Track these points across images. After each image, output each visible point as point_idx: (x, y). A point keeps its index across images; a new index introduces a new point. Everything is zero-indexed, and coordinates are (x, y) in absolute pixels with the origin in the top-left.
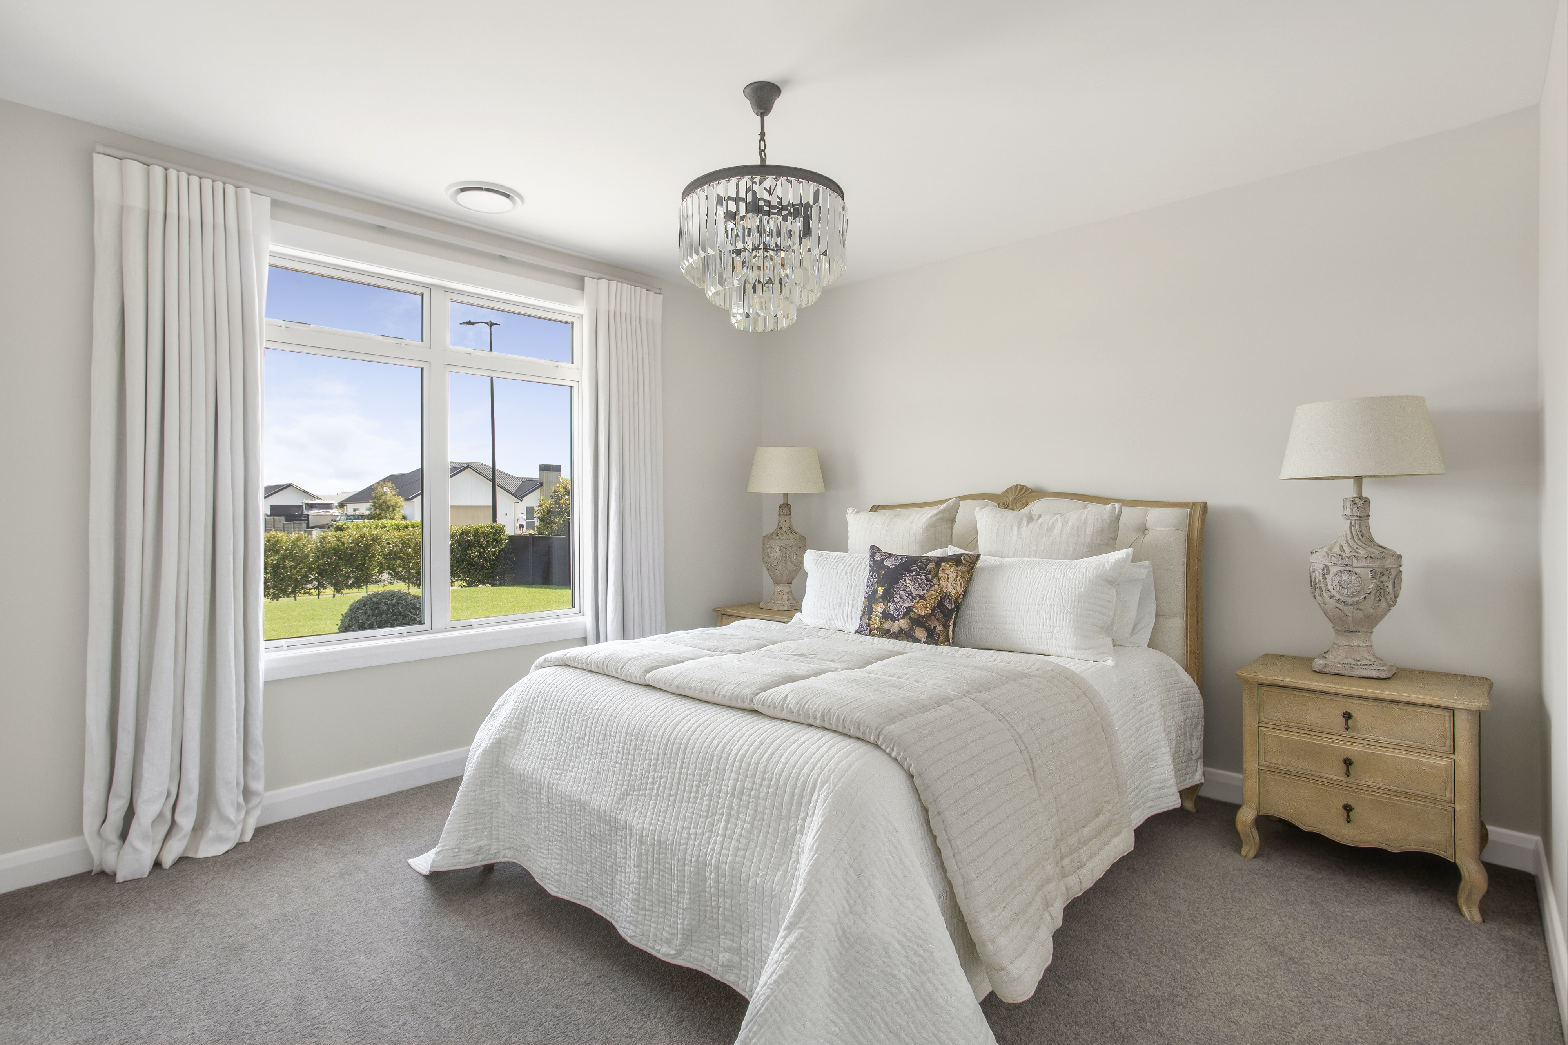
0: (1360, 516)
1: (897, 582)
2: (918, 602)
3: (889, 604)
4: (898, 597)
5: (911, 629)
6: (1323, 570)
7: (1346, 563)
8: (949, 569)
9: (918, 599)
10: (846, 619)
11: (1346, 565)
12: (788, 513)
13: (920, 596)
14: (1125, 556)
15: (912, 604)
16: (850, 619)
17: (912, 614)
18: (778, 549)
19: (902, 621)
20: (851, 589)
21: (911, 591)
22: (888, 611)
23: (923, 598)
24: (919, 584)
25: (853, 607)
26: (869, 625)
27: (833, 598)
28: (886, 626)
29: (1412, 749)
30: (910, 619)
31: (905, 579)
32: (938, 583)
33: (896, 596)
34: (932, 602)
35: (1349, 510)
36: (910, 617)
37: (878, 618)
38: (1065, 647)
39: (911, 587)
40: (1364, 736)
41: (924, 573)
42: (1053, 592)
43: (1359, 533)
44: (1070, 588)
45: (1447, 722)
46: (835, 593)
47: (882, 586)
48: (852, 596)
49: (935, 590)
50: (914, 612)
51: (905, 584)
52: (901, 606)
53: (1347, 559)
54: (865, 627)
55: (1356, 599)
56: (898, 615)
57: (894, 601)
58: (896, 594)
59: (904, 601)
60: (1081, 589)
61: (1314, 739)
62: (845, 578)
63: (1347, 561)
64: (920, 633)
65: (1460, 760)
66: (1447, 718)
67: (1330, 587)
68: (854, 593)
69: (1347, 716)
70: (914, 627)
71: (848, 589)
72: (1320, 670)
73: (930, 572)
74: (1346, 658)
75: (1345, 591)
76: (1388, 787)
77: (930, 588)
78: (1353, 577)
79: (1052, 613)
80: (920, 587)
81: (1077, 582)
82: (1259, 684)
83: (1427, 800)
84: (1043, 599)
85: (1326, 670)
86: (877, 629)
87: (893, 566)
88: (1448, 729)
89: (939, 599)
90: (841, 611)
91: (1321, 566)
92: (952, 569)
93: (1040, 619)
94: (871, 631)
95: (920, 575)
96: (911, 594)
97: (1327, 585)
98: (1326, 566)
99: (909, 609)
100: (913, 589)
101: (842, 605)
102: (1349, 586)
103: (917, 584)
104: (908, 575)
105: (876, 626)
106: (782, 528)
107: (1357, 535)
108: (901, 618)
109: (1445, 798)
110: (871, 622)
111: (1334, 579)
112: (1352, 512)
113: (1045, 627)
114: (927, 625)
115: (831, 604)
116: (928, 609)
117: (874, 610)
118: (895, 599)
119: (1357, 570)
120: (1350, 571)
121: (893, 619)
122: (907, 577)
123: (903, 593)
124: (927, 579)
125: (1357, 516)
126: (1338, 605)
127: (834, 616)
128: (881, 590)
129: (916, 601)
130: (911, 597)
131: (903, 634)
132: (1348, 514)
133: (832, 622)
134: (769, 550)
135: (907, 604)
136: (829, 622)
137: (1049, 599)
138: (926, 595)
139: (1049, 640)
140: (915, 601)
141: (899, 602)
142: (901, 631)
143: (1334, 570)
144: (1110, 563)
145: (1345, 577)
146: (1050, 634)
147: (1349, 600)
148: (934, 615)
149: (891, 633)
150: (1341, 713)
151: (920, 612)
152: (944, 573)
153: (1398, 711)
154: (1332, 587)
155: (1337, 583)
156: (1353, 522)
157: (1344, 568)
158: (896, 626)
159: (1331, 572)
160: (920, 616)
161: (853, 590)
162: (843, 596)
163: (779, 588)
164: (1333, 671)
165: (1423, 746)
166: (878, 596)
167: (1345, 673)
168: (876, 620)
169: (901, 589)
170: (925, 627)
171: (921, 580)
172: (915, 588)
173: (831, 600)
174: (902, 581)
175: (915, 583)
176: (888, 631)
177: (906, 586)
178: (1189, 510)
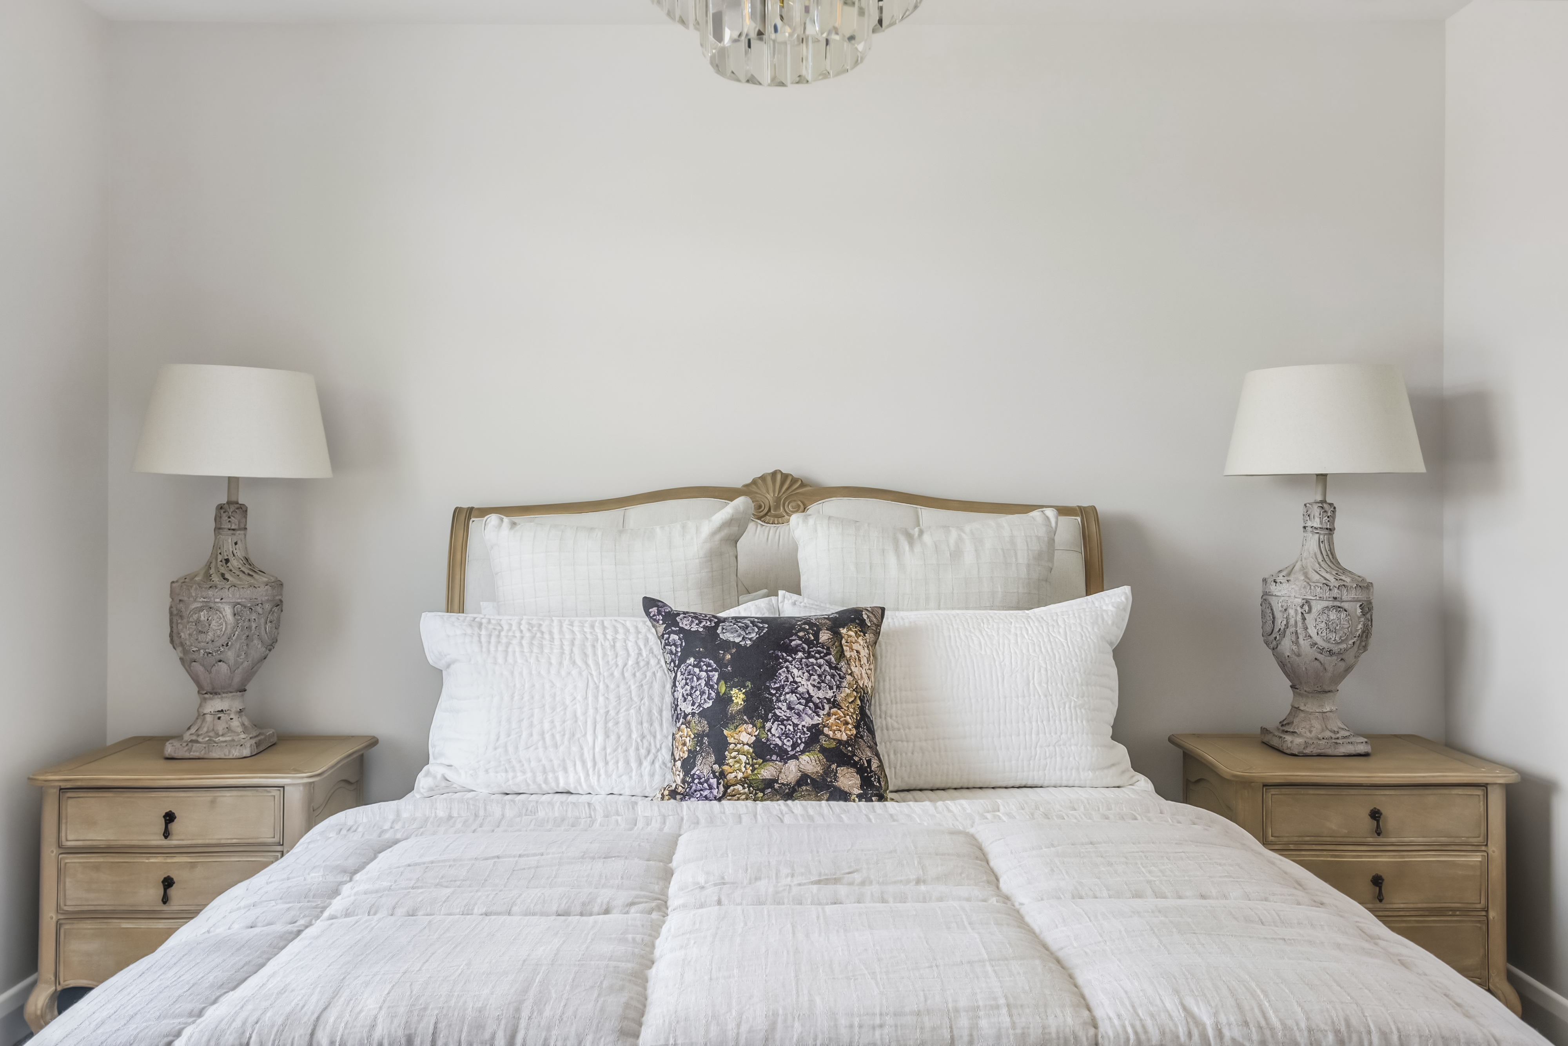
0: (1330, 529)
1: (772, 674)
2: (829, 715)
3: (768, 725)
4: (784, 708)
5: (827, 771)
6: (1302, 607)
7: (1335, 596)
8: (856, 642)
9: (827, 707)
10: (590, 764)
11: (1335, 598)
12: (242, 526)
13: (829, 700)
14: (1123, 599)
15: (817, 720)
16: (600, 764)
17: (823, 739)
18: (228, 611)
19: (804, 758)
20: (596, 697)
21: (808, 692)
22: (768, 740)
23: (834, 704)
24: (820, 676)
25: (607, 736)
26: (723, 775)
27: (552, 722)
28: (767, 772)
29: (1442, 848)
30: (823, 750)
31: (787, 667)
32: (850, 672)
33: (780, 704)
34: (852, 710)
35: (1317, 520)
36: (821, 746)
37: (743, 758)
38: (1078, 769)
39: (806, 685)
40: (1393, 840)
41: (819, 652)
42: (1043, 671)
43: (1329, 552)
44: (1068, 661)
45: (1482, 803)
46: (554, 709)
47: (741, 685)
48: (602, 711)
49: (850, 686)
50: (827, 736)
51: (791, 679)
52: (795, 725)
53: (1336, 590)
54: (714, 781)
55: (1344, 646)
56: (794, 745)
57: (776, 718)
58: (779, 700)
59: (799, 714)
60: (1086, 661)
61: (1335, 856)
62: (575, 672)
63: (1335, 593)
64: (848, 780)
65: (1494, 852)
66: (1482, 797)
67: (1312, 631)
68: (606, 707)
69: (1375, 815)
70: (834, 766)
71: (590, 699)
72: (1299, 753)
73: (828, 649)
74: (1323, 730)
75: (1332, 636)
76: (1419, 906)
77: (841, 682)
78: (1342, 616)
79: (1051, 709)
80: (823, 681)
81: (1077, 650)
82: (1264, 785)
83: (1458, 913)
84: (1028, 684)
85: (1308, 751)
86: (743, 782)
87: (749, 642)
88: (1482, 812)
89: (859, 702)
90: (575, 749)
91: (1299, 601)
92: (860, 640)
93: (1031, 722)
94: (727, 787)
95: (813, 657)
96: (809, 699)
97: (1306, 628)
98: (1307, 602)
99: (816, 732)
100: (811, 689)
101: (578, 736)
102: (1338, 628)
103: (816, 677)
104: (790, 659)
105: (740, 775)
106: (227, 561)
107: (1327, 555)
108: (803, 752)
109: (1478, 906)
110: (725, 768)
111: (1318, 620)
112: (1321, 523)
113: (1041, 735)
114: (856, 759)
115: (548, 737)
116: (850, 726)
117: (731, 740)
118: (777, 712)
119: (1345, 605)
120: (1339, 607)
121: (784, 756)
122: (791, 662)
123: (793, 698)
124: (829, 663)
125: (1327, 529)
126: (1320, 656)
127: (556, 763)
128: (738, 697)
129: (825, 712)
130: (811, 705)
131: (807, 784)
132: (1315, 525)
133: (550, 776)
134: (203, 616)
135: (808, 721)
136: (540, 778)
137: (1040, 684)
138: (839, 698)
139: (1048, 761)
140: (821, 713)
141: (788, 719)
142: (804, 779)
143: (1317, 606)
144: (1110, 613)
145: (1333, 615)
146: (1051, 748)
147: (1335, 649)
148: (862, 737)
149: (776, 786)
150: (1368, 812)
151: (838, 735)
152: (852, 649)
153: (1431, 797)
154: (1316, 631)
155: (1323, 625)
156: (1321, 537)
157: (1330, 604)
158: (790, 772)
159: (1314, 610)
160: (840, 742)
161: (601, 699)
162: (579, 714)
163: (215, 704)
164: (1315, 751)
165: (1457, 840)
166: (733, 709)
167: (1330, 751)
168: (739, 762)
169: (787, 690)
170: (854, 765)
171: (820, 666)
172: (814, 686)
173: (547, 726)
174: (782, 674)
175: (811, 675)
176: (769, 783)
177: (796, 683)
178: (1079, 519)
